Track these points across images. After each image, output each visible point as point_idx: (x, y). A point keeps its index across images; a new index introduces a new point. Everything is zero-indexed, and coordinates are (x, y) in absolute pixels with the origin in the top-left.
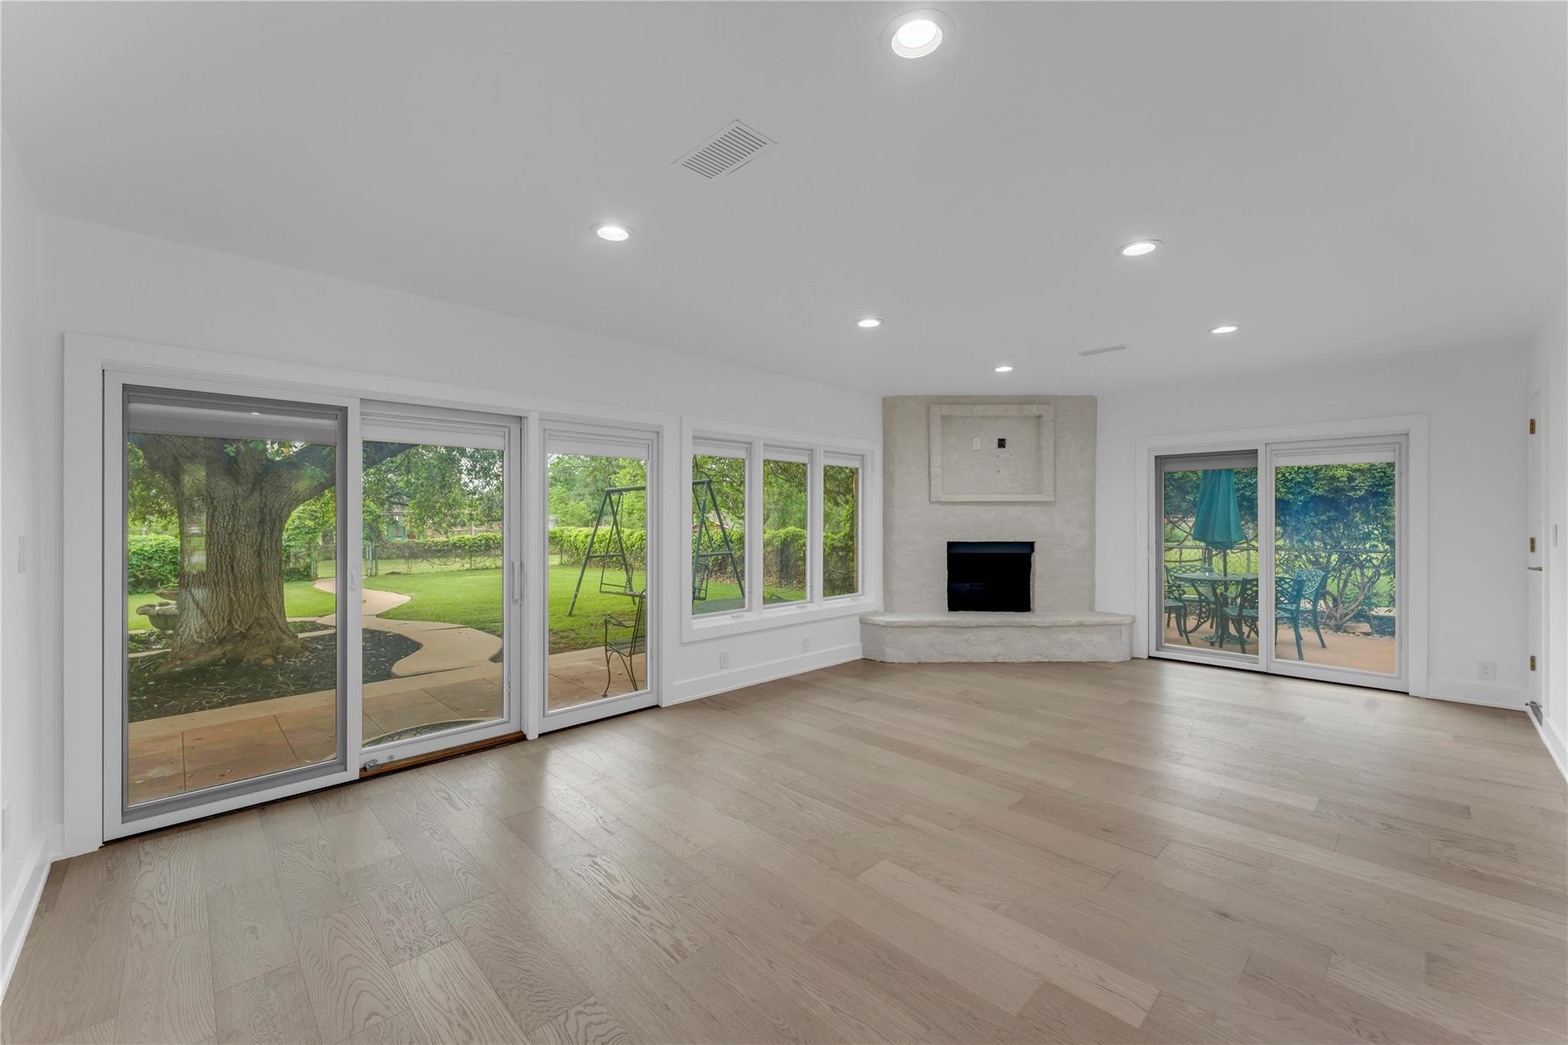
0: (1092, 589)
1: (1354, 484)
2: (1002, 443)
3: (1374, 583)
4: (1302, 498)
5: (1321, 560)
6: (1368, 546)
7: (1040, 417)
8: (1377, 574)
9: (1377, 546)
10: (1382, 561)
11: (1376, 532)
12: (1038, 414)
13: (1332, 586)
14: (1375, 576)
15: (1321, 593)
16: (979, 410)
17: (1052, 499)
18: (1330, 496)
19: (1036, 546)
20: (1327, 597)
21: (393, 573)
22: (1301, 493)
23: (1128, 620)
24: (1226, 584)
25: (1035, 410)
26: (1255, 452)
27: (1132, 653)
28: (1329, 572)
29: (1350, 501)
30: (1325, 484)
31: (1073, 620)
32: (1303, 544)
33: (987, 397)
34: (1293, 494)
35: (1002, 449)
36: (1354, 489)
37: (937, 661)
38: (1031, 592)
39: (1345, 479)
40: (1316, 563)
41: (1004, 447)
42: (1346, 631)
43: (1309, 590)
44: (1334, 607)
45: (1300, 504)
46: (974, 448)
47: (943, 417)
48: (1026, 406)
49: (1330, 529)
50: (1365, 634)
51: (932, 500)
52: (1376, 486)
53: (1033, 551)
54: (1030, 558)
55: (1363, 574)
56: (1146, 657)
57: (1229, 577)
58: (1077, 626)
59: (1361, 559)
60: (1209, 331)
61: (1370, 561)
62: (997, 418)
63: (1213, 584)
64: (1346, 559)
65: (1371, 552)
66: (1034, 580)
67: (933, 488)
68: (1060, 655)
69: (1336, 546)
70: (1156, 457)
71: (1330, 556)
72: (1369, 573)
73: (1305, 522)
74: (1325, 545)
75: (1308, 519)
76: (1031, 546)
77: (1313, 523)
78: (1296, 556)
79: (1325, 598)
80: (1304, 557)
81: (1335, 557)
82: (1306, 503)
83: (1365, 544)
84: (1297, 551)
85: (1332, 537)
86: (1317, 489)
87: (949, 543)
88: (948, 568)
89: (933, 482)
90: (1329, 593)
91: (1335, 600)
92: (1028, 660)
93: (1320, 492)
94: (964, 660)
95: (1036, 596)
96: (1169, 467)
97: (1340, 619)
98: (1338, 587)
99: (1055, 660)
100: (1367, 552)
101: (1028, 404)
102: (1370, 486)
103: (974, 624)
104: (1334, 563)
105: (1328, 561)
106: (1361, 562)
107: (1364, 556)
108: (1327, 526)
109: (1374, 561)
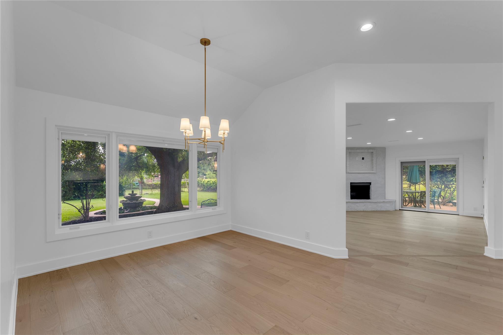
0: (385, 193)
1: (448, 167)
2: (363, 159)
3: (453, 193)
4: (434, 171)
5: (440, 187)
6: (452, 183)
7: (372, 152)
8: (454, 190)
9: (454, 183)
10: (455, 187)
11: (454, 180)
12: (372, 151)
13: (442, 194)
14: (453, 191)
15: (440, 195)
16: (358, 151)
17: (376, 172)
18: (442, 170)
19: (372, 184)
20: (441, 196)
21: (147, 194)
22: (434, 169)
23: (395, 201)
24: (416, 193)
25: (371, 151)
26: (425, 161)
27: (395, 209)
28: (442, 190)
29: (447, 171)
30: (441, 167)
31: (382, 201)
32: (435, 183)
33: (360, 147)
34: (432, 170)
35: (363, 160)
36: (448, 168)
37: (350, 211)
38: (370, 195)
39: (446, 166)
40: (438, 188)
41: (364, 159)
42: (446, 205)
43: (437, 194)
44: (443, 199)
45: (434, 172)
46: (356, 160)
47: (349, 152)
48: (369, 150)
49: (442, 179)
50: (451, 206)
51: (347, 172)
52: (454, 168)
53: (371, 185)
54: (370, 186)
55: (450, 190)
56: (399, 210)
57: (416, 191)
58: (383, 202)
59: (450, 186)
60: (417, 139)
61: (452, 187)
62: (362, 152)
63: (412, 193)
64: (446, 187)
65: (453, 185)
66: (371, 192)
67: (347, 169)
68: (379, 209)
69: (443, 183)
70: (401, 162)
71: (442, 186)
72: (452, 189)
73: (435, 177)
74: (441, 183)
75: (436, 176)
76: (370, 183)
77: (437, 177)
78: (433, 186)
79: (441, 197)
80: (435, 186)
81: (443, 186)
82: (435, 172)
83: (451, 183)
84: (433, 185)
85: (442, 181)
86: (439, 168)
87: (351, 183)
88: (350, 189)
89: (347, 168)
90: (442, 196)
91: (443, 197)
92: (371, 210)
93: (439, 169)
94: (356, 210)
95: (372, 196)
96: (404, 165)
97: (445, 202)
98: (444, 194)
99: (377, 210)
100: (451, 185)
101: (370, 149)
102: (452, 168)
103: (359, 202)
104: (443, 188)
105: (442, 187)
106: (450, 187)
107: (451, 186)
108: (441, 178)
109: (453, 187)
